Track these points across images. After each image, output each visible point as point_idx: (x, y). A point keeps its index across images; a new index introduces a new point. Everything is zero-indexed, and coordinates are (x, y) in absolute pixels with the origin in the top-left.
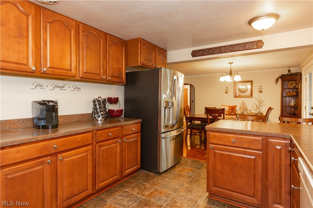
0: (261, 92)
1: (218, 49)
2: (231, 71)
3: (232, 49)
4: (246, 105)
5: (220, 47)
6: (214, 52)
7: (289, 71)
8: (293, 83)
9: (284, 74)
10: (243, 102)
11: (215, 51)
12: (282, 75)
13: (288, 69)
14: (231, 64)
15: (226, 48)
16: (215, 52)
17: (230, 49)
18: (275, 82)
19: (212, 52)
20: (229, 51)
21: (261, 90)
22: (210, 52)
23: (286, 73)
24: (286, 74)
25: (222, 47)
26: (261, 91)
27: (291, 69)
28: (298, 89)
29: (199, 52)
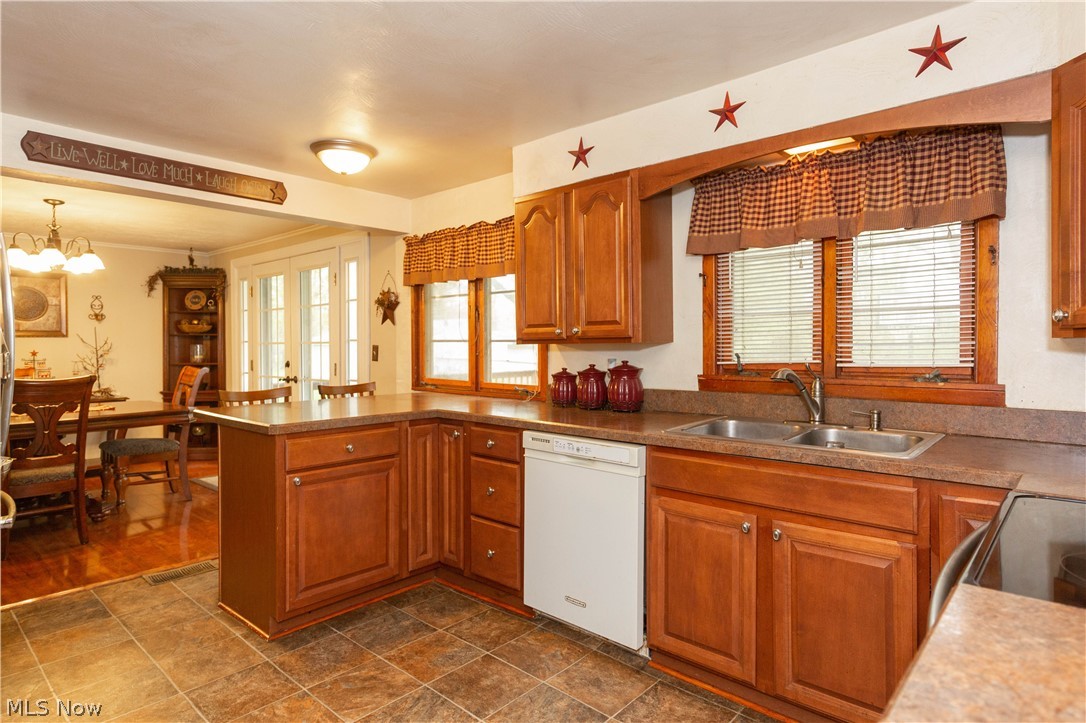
0: (99, 317)
1: (153, 167)
2: (54, 232)
3: (204, 179)
4: (47, 366)
5: (160, 162)
6: (137, 170)
7: (191, 260)
8: (198, 297)
9: (174, 266)
10: (34, 354)
11: (142, 169)
12: (166, 267)
13: (188, 253)
14: (54, 205)
15: (183, 173)
16: (142, 173)
17: (195, 178)
18: (147, 289)
19: (130, 169)
20: (192, 184)
21: (97, 312)
22: (119, 165)
23: (182, 263)
24: (181, 268)
25: (170, 162)
26: (102, 315)
27: (195, 254)
28: (215, 313)
29: (68, 151)
